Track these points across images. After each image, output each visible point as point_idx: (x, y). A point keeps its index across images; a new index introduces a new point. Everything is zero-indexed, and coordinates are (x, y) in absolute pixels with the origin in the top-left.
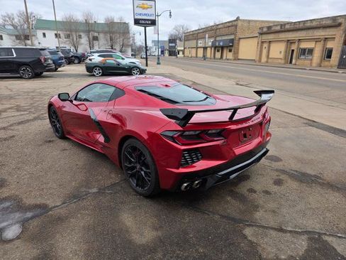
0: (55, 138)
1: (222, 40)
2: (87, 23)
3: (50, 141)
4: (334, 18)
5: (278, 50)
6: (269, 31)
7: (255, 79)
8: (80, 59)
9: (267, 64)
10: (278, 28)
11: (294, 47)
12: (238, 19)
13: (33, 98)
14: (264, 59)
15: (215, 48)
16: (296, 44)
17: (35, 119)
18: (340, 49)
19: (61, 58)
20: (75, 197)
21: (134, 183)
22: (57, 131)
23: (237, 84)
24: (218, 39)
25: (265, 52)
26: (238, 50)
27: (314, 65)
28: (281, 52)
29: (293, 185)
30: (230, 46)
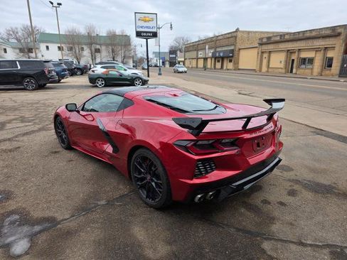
0: (61, 149)
1: (221, 51)
2: (89, 36)
3: (56, 152)
4: (334, 28)
5: (278, 60)
6: (269, 42)
7: (257, 88)
8: (83, 71)
9: (267, 74)
10: (278, 38)
11: (294, 57)
12: (237, 30)
13: (37, 109)
14: (264, 69)
15: (215, 58)
16: (297, 53)
17: (40, 130)
18: (340, 58)
19: (64, 70)
20: (83, 209)
21: (144, 194)
22: (62, 141)
23: (240, 93)
24: (218, 50)
25: (265, 62)
26: (238, 60)
27: (315, 74)
28: (281, 62)
29: (308, 195)
30: (230, 56)
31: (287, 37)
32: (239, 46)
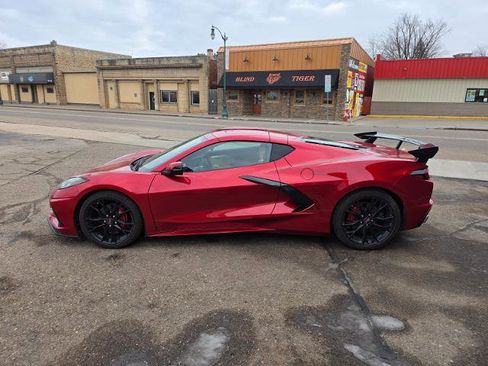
4: (193, 59)
5: (131, 93)
6: (112, 68)
9: (119, 111)
10: (126, 63)
11: (152, 89)
12: (53, 44)
14: (113, 104)
15: (18, 85)
16: (155, 85)
23: (144, 137)
24: (19, 71)
25: (112, 94)
26: (64, 89)
28: (136, 95)
30: (50, 83)
31: (138, 63)
32: (61, 68)
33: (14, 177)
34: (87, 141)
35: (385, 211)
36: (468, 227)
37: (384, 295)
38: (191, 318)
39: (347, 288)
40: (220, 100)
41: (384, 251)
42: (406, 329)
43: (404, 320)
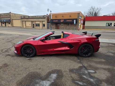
4: (43, 16)
5: (29, 24)
6: (24, 18)
9: (26, 28)
10: (28, 17)
12: (10, 13)
15: (1, 22)
16: (34, 22)
18: (47, 24)
23: (32, 34)
25: (24, 24)
26: (13, 23)
30: (9, 22)
31: (30, 17)
32: (12, 18)
33: (4, 43)
34: (19, 35)
35: (90, 49)
36: (108, 52)
37: (90, 66)
38: (49, 71)
39: (82, 65)
40: (50, 26)
41: (89, 57)
42: (95, 72)
43: (95, 71)
